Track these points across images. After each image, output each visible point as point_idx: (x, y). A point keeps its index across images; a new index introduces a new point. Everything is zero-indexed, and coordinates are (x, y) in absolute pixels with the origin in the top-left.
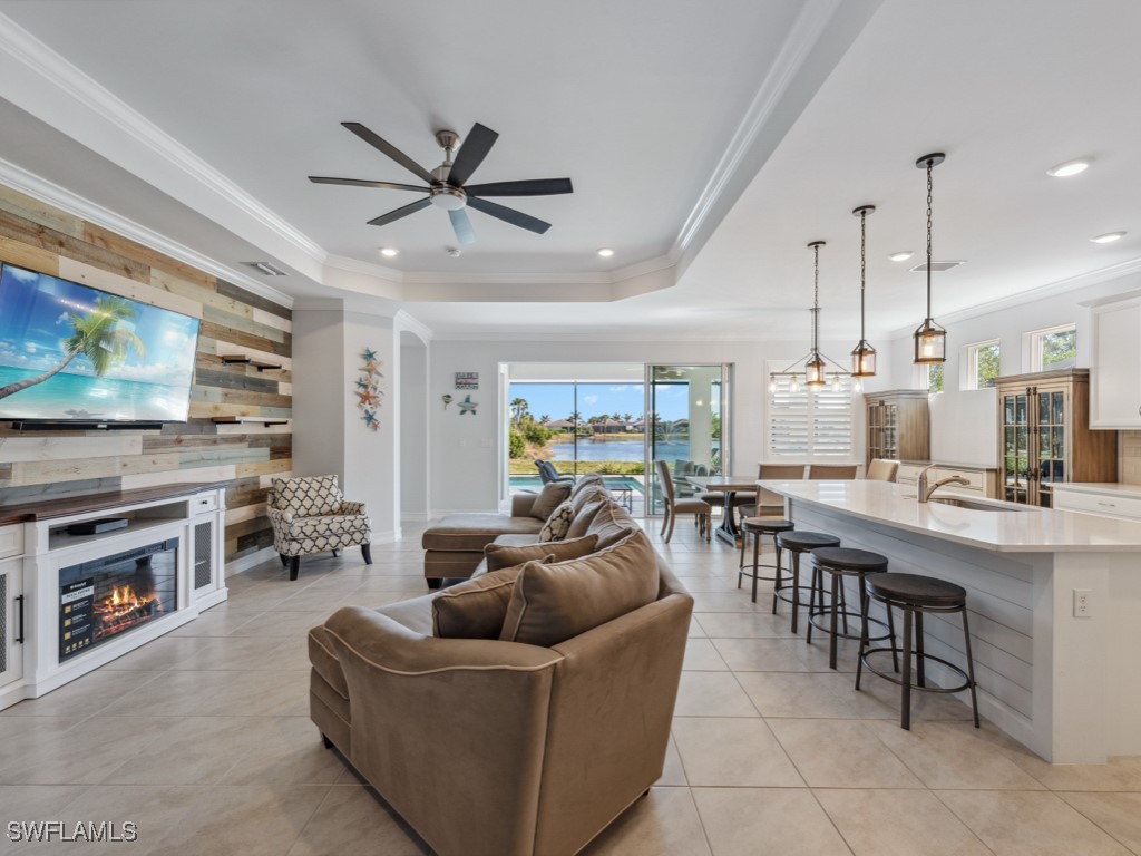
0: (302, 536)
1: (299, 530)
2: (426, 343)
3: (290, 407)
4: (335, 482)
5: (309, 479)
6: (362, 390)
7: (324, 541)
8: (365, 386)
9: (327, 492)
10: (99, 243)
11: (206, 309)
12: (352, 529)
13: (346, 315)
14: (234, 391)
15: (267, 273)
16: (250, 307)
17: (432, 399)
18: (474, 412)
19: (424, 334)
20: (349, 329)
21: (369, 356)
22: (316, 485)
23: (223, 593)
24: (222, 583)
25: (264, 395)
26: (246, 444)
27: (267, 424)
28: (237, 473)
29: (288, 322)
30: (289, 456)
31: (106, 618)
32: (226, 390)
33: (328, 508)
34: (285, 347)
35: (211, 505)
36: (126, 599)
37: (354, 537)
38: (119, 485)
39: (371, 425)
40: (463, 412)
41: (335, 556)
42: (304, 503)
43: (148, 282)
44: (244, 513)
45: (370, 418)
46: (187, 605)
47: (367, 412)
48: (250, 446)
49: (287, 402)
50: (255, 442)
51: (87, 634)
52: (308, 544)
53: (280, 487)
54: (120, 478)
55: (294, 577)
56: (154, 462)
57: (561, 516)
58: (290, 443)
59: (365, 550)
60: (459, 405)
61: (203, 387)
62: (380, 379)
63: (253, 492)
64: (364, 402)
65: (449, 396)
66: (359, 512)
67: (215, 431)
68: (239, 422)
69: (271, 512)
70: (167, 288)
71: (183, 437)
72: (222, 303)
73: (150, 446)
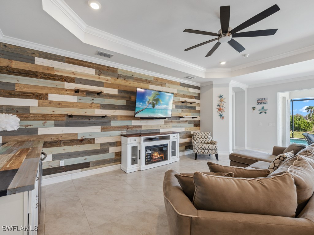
0: (198, 148)
1: (197, 146)
2: (245, 90)
3: (200, 113)
4: (210, 134)
5: (202, 133)
6: (218, 107)
7: (204, 151)
8: (220, 106)
9: (207, 137)
10: (156, 80)
11: (178, 91)
12: (212, 149)
13: (213, 86)
14: (184, 110)
15: (191, 79)
16: (188, 88)
17: (247, 108)
18: (266, 113)
19: (244, 87)
20: (214, 89)
21: (221, 96)
22: (204, 135)
23: (178, 159)
24: (178, 156)
25: (192, 110)
26: (187, 123)
27: (193, 118)
28: (185, 130)
29: (199, 90)
30: (199, 126)
31: (153, 158)
32: (183, 109)
33: (207, 142)
34: (198, 97)
35: (175, 137)
36: (157, 155)
37: (213, 151)
38: (160, 131)
39: (221, 118)
40: (261, 113)
41: (210, 156)
42: (200, 139)
43: (165, 87)
44: (187, 140)
45: (221, 116)
46: (170, 160)
47: (220, 114)
48: (188, 123)
49: (199, 112)
50: (190, 122)
51: (150, 161)
52: (199, 151)
53: (195, 134)
54: (160, 129)
55: (196, 159)
56: (166, 126)
57: (279, 158)
58: (200, 123)
59: (217, 156)
60: (259, 110)
61: (177, 109)
62: (224, 103)
63: (189, 135)
64: (219, 111)
65: (254, 107)
66: (215, 144)
67: (180, 120)
68: (184, 117)
69: (193, 141)
70: (169, 87)
71: (172, 121)
72: (182, 88)
73: (166, 123)
